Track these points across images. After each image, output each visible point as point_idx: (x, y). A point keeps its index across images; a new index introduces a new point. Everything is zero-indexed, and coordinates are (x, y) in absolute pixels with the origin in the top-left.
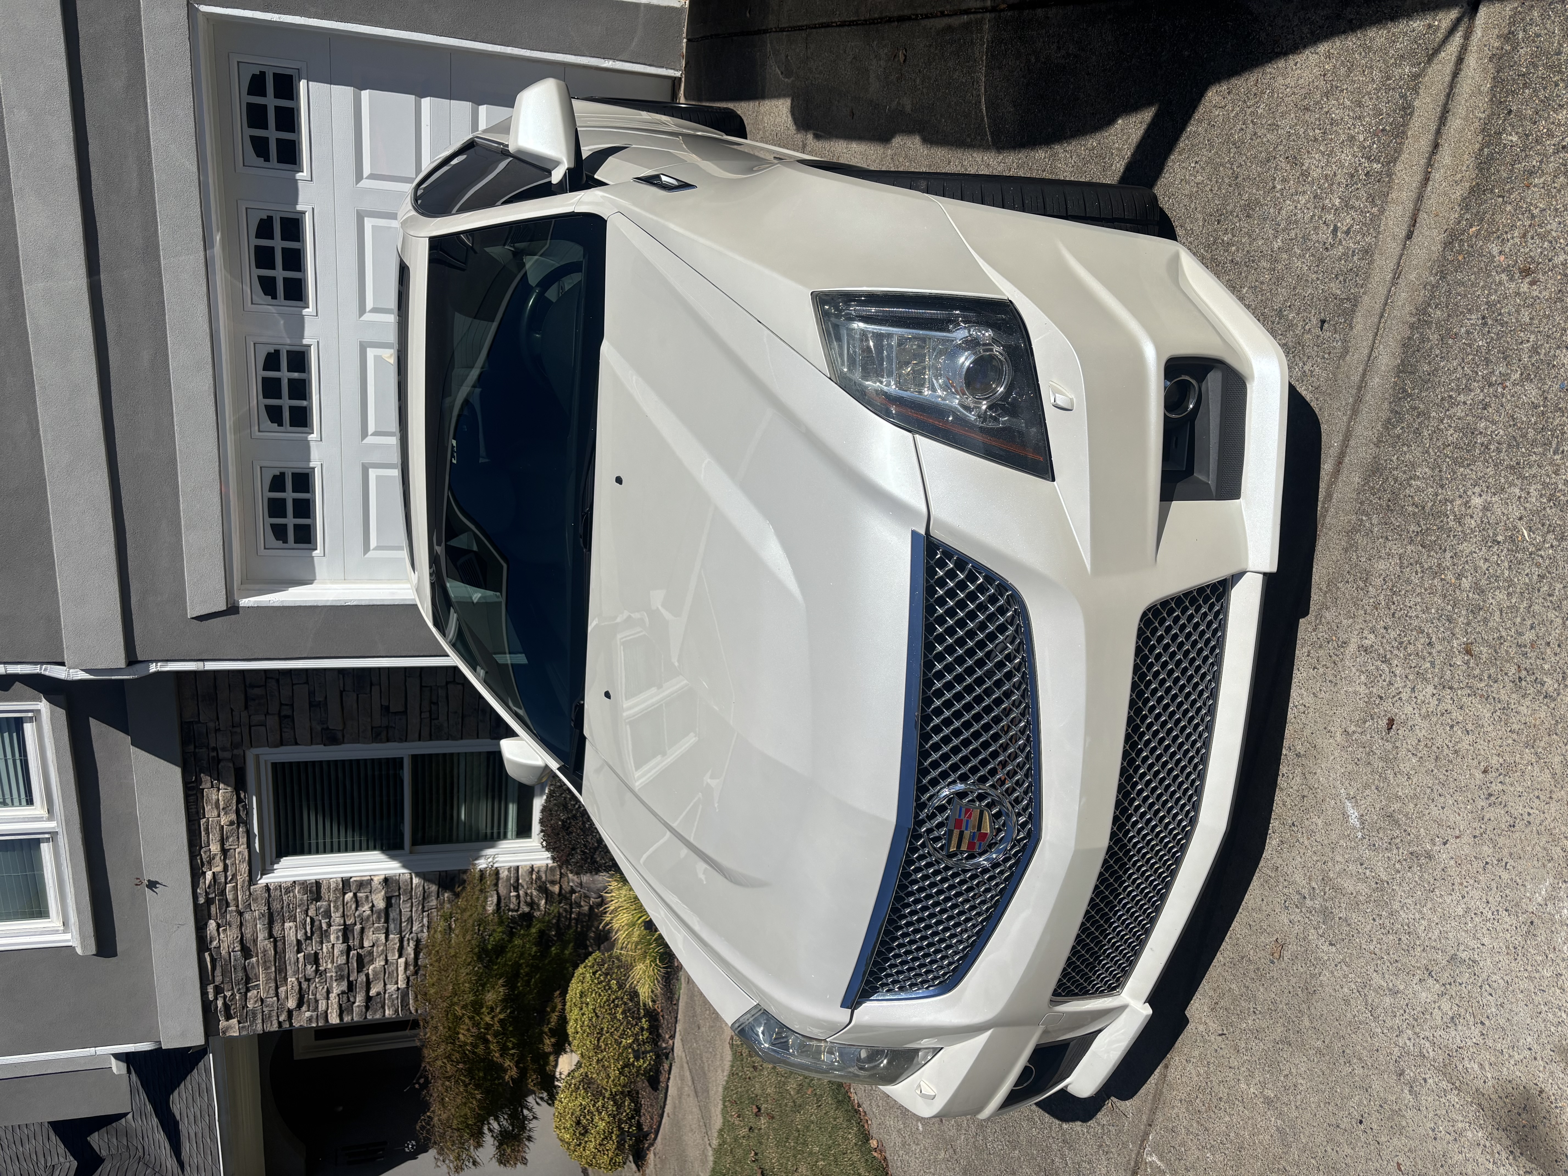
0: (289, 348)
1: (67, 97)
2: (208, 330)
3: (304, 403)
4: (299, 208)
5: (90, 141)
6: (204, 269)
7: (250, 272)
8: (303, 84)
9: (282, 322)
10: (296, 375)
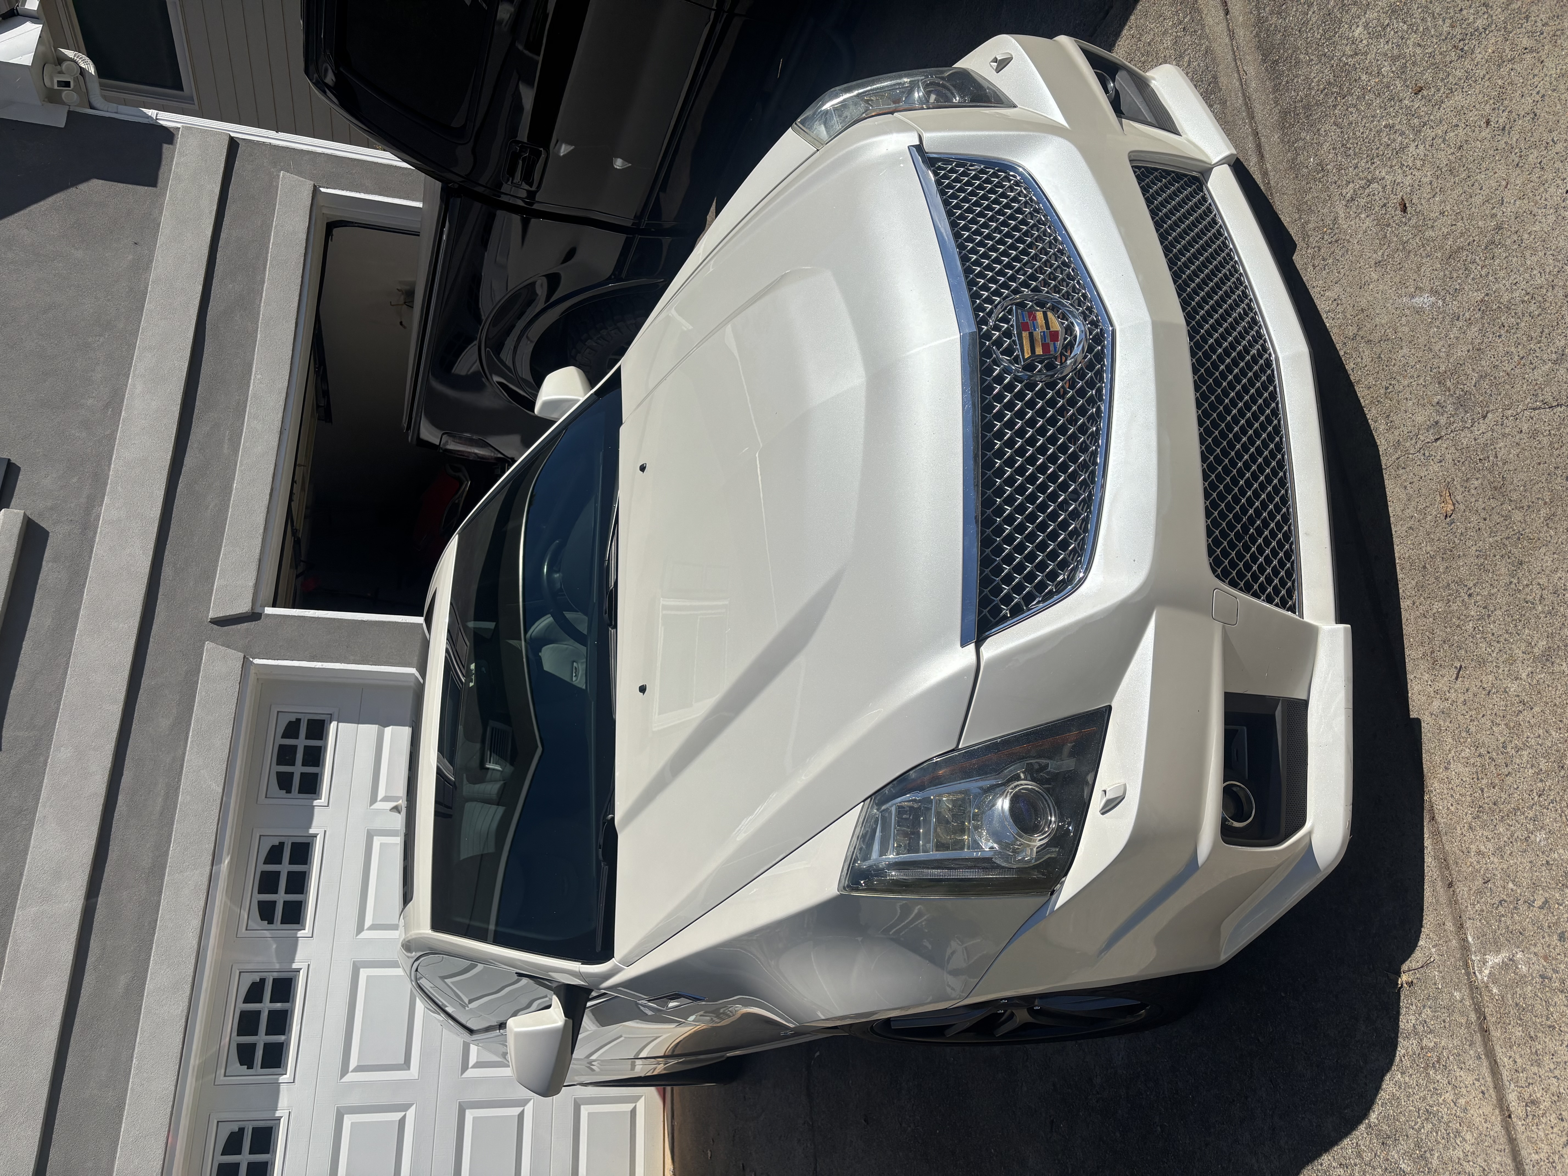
0: (276, 975)
1: (114, 735)
2: (196, 946)
3: (282, 1038)
4: (312, 831)
5: (125, 773)
6: (206, 883)
7: (251, 896)
8: (334, 725)
9: (274, 946)
10: (278, 1006)
